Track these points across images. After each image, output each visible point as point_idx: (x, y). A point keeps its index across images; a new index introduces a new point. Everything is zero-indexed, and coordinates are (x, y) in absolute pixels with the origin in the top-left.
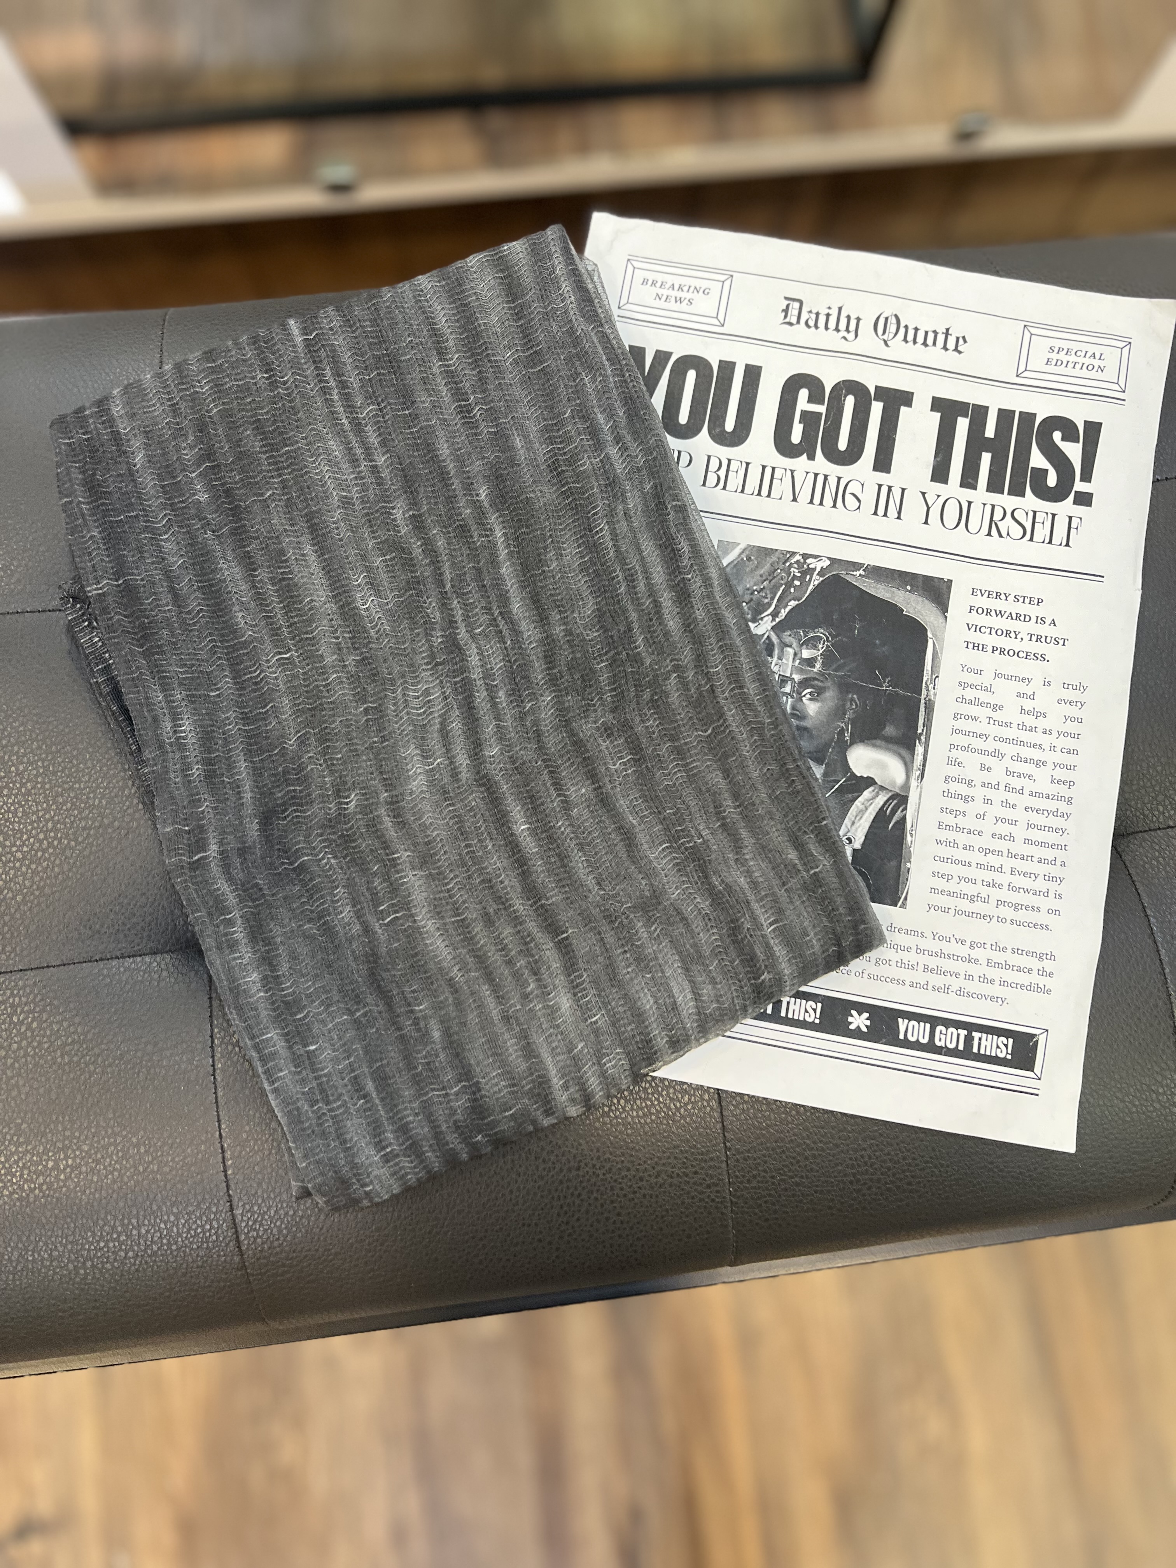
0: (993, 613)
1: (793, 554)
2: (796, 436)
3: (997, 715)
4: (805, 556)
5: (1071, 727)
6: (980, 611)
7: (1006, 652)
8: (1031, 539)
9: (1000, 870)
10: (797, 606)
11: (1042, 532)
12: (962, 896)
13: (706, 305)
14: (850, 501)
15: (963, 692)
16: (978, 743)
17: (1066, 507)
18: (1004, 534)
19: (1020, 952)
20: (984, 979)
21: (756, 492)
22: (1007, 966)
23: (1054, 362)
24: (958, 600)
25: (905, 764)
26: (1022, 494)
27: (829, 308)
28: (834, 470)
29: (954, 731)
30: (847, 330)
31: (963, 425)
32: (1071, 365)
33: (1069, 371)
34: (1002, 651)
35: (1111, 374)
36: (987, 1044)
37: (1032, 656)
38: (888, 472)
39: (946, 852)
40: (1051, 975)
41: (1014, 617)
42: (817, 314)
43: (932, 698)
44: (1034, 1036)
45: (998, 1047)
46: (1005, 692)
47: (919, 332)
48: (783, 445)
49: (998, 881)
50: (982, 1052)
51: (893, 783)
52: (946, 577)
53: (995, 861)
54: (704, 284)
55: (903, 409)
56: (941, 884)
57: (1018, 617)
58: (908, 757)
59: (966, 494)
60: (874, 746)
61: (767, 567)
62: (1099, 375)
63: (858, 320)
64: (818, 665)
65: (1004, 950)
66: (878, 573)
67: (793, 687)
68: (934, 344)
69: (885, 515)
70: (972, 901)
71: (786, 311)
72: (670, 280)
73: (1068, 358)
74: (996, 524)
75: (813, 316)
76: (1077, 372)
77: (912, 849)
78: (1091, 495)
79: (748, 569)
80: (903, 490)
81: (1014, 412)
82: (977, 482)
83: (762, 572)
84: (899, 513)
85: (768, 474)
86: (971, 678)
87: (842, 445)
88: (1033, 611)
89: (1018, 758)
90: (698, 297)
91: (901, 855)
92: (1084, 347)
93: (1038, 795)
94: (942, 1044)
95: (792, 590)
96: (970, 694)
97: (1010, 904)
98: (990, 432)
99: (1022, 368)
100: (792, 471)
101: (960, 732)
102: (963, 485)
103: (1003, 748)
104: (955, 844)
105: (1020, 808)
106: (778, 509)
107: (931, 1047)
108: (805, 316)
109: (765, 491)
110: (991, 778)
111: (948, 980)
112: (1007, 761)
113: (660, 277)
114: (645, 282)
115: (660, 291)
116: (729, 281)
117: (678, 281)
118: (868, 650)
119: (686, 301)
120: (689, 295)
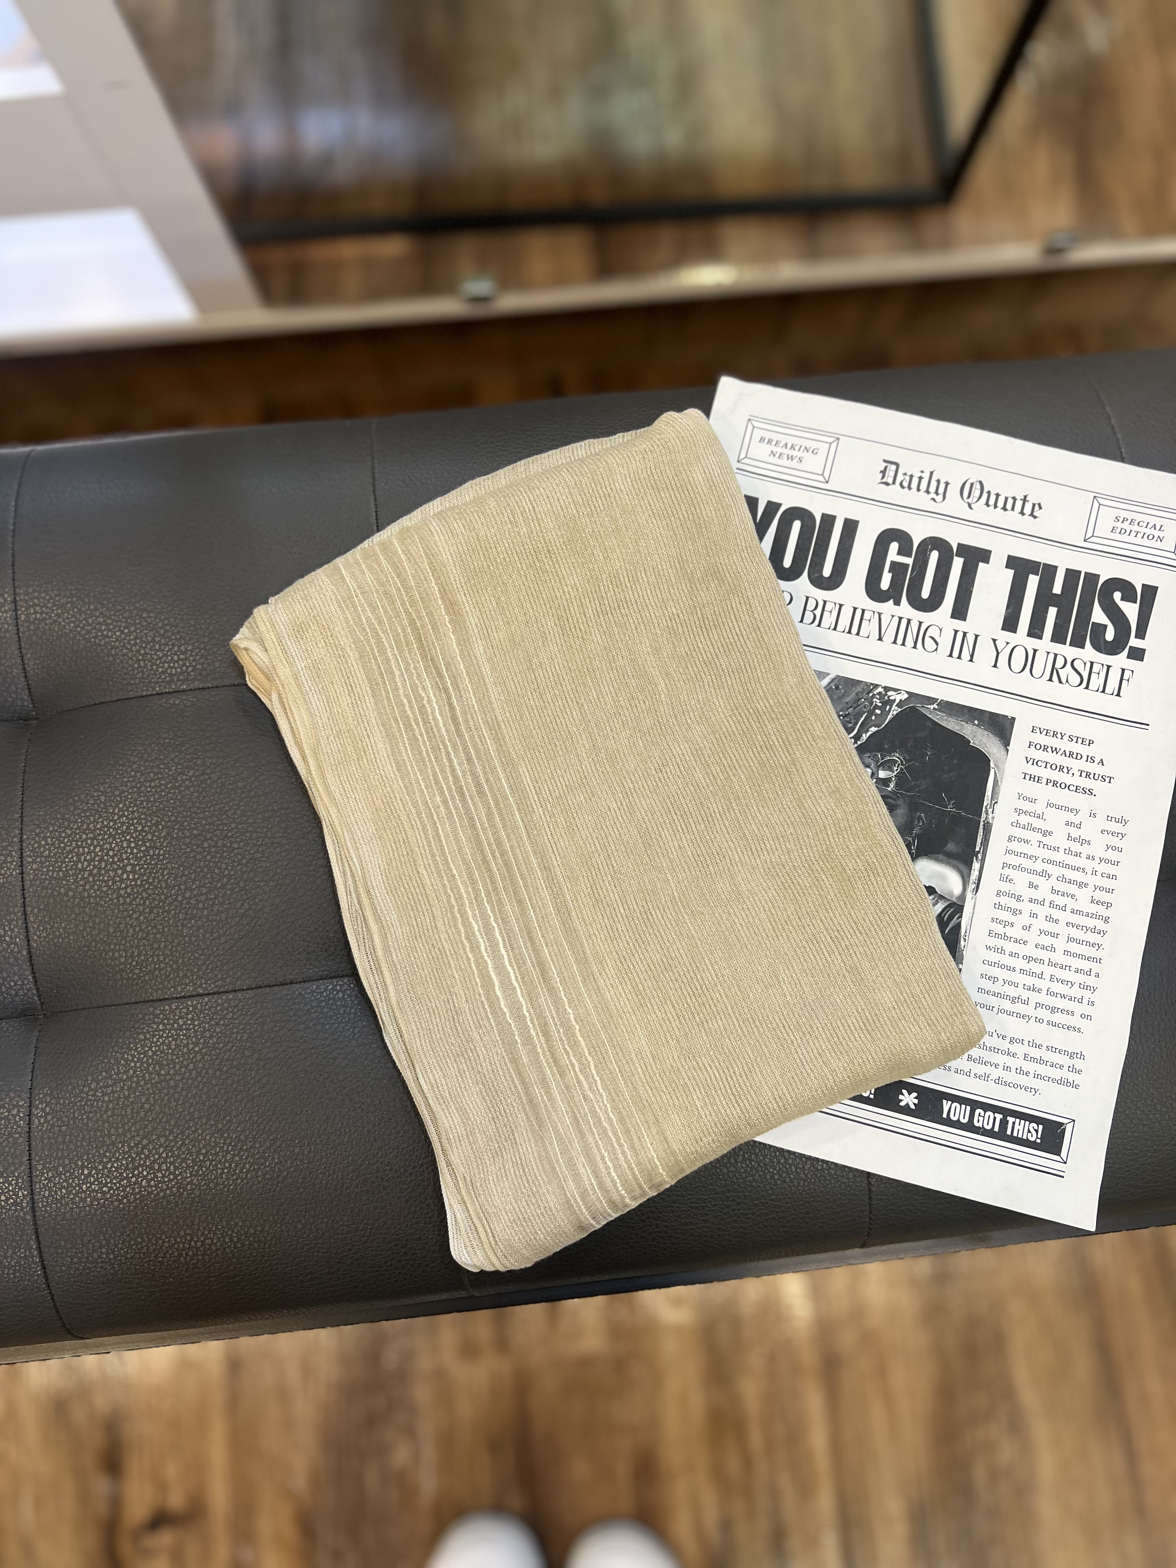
0: (1049, 750)
1: (876, 686)
2: (886, 582)
3: (1047, 840)
4: (887, 689)
5: (1112, 855)
6: (1038, 747)
7: (1058, 785)
8: (1087, 688)
9: (1041, 976)
10: (877, 731)
11: (1097, 682)
12: (1005, 997)
13: (813, 463)
14: (929, 643)
15: (1018, 818)
16: (1027, 863)
17: (1121, 660)
18: (1064, 680)
19: (1054, 1050)
20: (1020, 1071)
21: (846, 631)
22: (1041, 1061)
23: (1118, 531)
24: (1019, 735)
25: (963, 878)
26: (1083, 646)
27: (922, 472)
28: (916, 616)
29: (1008, 852)
30: (937, 493)
31: (1033, 581)
32: (1133, 534)
33: (1131, 539)
34: (1055, 784)
35: (1168, 544)
36: (1020, 1128)
37: (1081, 790)
38: (964, 619)
39: (994, 957)
40: (1079, 1072)
41: (1068, 754)
42: (911, 477)
43: (990, 821)
44: (1062, 1124)
45: (1029, 1131)
46: (1055, 820)
47: (1000, 498)
48: (873, 590)
49: (1037, 986)
50: (1015, 1134)
51: (952, 894)
52: (1010, 715)
53: (1035, 967)
54: (813, 445)
55: (981, 565)
56: (987, 985)
57: (1071, 755)
58: (965, 871)
59: (1032, 643)
60: (937, 860)
61: (853, 695)
62: (1158, 545)
63: (947, 484)
64: (892, 785)
65: (1040, 1047)
66: (950, 708)
68: (1013, 509)
69: (959, 657)
70: (1013, 1002)
71: (884, 472)
72: (784, 439)
73: (1131, 527)
74: (1057, 671)
75: (908, 478)
76: (1138, 540)
77: (964, 952)
78: (1143, 651)
79: (835, 697)
80: (977, 636)
81: (1080, 572)
82: (1043, 633)
83: (848, 701)
84: (972, 656)
85: (859, 616)
86: (1026, 806)
87: (925, 593)
88: (1085, 750)
89: (1063, 879)
90: (807, 456)
92: (1147, 519)
93: (1078, 912)
94: (980, 1125)
95: (873, 718)
96: (1024, 819)
97: (1047, 1007)
98: (1057, 589)
99: (1089, 534)
100: (880, 614)
101: (1013, 852)
102: (1030, 634)
103: (1051, 869)
104: (1002, 951)
105: (1062, 923)
106: (866, 646)
107: (969, 1127)
108: (900, 478)
109: (855, 630)
110: (1038, 895)
111: (988, 1070)
112: (1053, 881)
113: (775, 437)
114: (762, 440)
115: (775, 449)
116: (835, 443)
117: (791, 441)
118: (937, 775)
119: (797, 459)
120: (800, 454)
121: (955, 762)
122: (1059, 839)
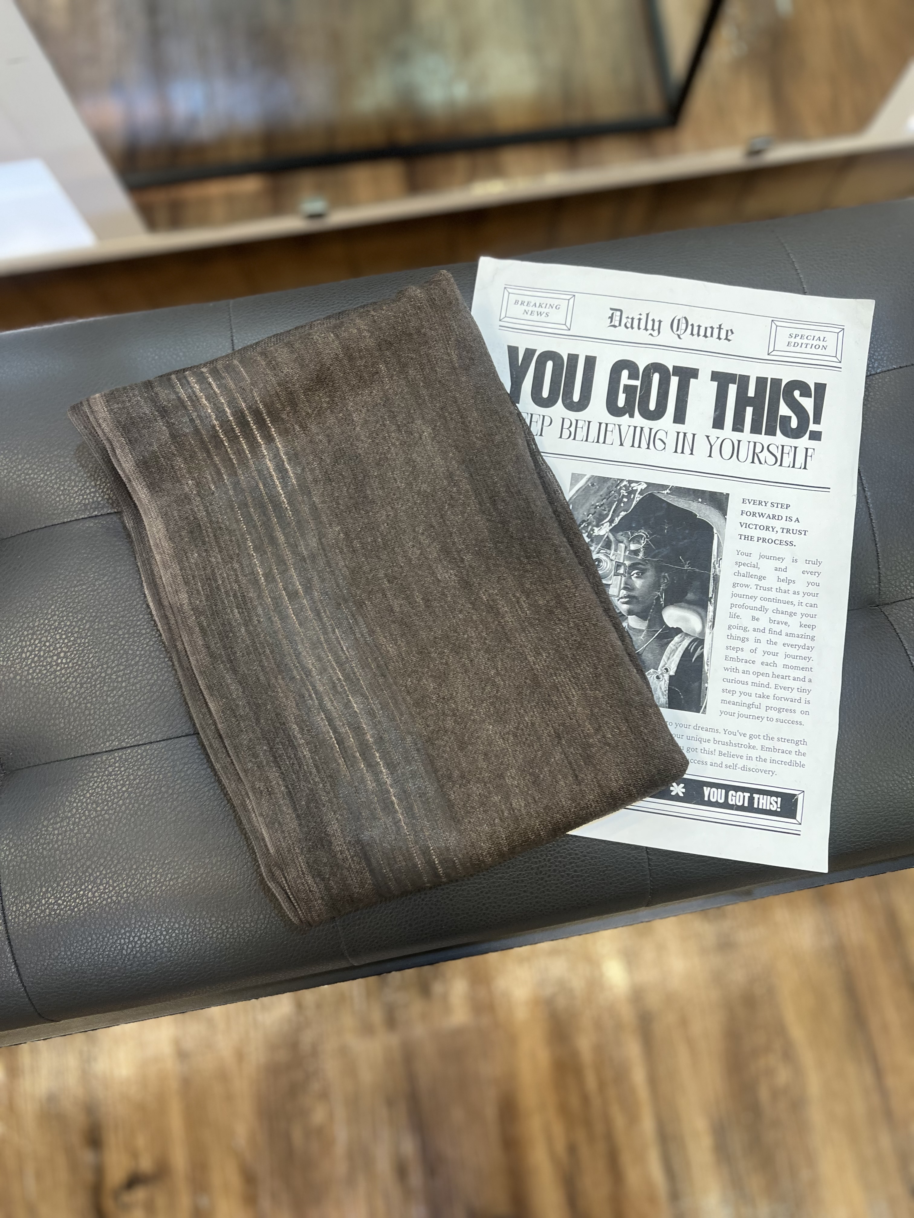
0: (757, 515)
1: (622, 480)
2: (621, 403)
3: (762, 583)
4: (630, 482)
5: (812, 589)
6: (748, 514)
7: (767, 541)
8: (781, 465)
9: (768, 686)
10: (625, 515)
11: (788, 460)
12: (743, 704)
13: (557, 316)
14: (659, 444)
15: (739, 569)
16: (750, 603)
17: (804, 442)
18: (763, 461)
19: (783, 740)
20: (759, 759)
21: (596, 440)
22: (775, 750)
23: (792, 344)
24: (733, 507)
25: (702, 618)
26: (774, 434)
27: (640, 314)
28: (647, 424)
29: (733, 595)
30: (653, 329)
31: (733, 389)
32: (804, 346)
33: (803, 350)
34: (764, 540)
35: (831, 351)
36: (764, 802)
37: (784, 543)
38: (684, 423)
39: (732, 676)
40: (804, 755)
41: (771, 517)
42: (633, 319)
43: (718, 573)
44: (795, 795)
45: (771, 804)
46: (767, 568)
47: (701, 328)
48: (613, 409)
49: (766, 694)
50: (761, 807)
51: (694, 631)
52: (725, 492)
53: (763, 680)
54: (556, 302)
55: (692, 380)
56: (728, 697)
57: (774, 516)
58: (703, 614)
59: (737, 435)
60: (681, 607)
61: (605, 489)
62: (823, 352)
63: (660, 322)
64: (641, 555)
65: (772, 739)
66: (679, 491)
67: (625, 569)
68: (712, 335)
69: (682, 452)
70: (749, 707)
71: (611, 318)
72: (533, 300)
73: (802, 341)
74: (757, 455)
75: (630, 320)
76: (808, 350)
78: (820, 433)
79: (592, 492)
80: (694, 435)
81: (767, 379)
82: (743, 427)
83: (601, 493)
84: (692, 450)
85: (603, 429)
86: (744, 559)
87: (652, 406)
88: (784, 513)
89: (777, 611)
90: (552, 311)
91: (701, 679)
92: (813, 333)
93: (791, 635)
94: (733, 803)
95: (622, 505)
96: (743, 570)
97: (775, 709)
98: (751, 392)
99: (771, 349)
100: (619, 426)
101: (738, 595)
102: (734, 429)
103: (767, 605)
104: (736, 670)
105: (780, 644)
106: (611, 451)
107: (726, 805)
108: (624, 321)
109: (601, 439)
110: (760, 625)
111: (736, 760)
112: (770, 614)
113: (526, 299)
114: (516, 302)
115: (527, 308)
116: (573, 299)
117: (538, 301)
118: (674, 543)
119: (544, 314)
120: (546, 310)
121: (687, 532)
122: (771, 581)
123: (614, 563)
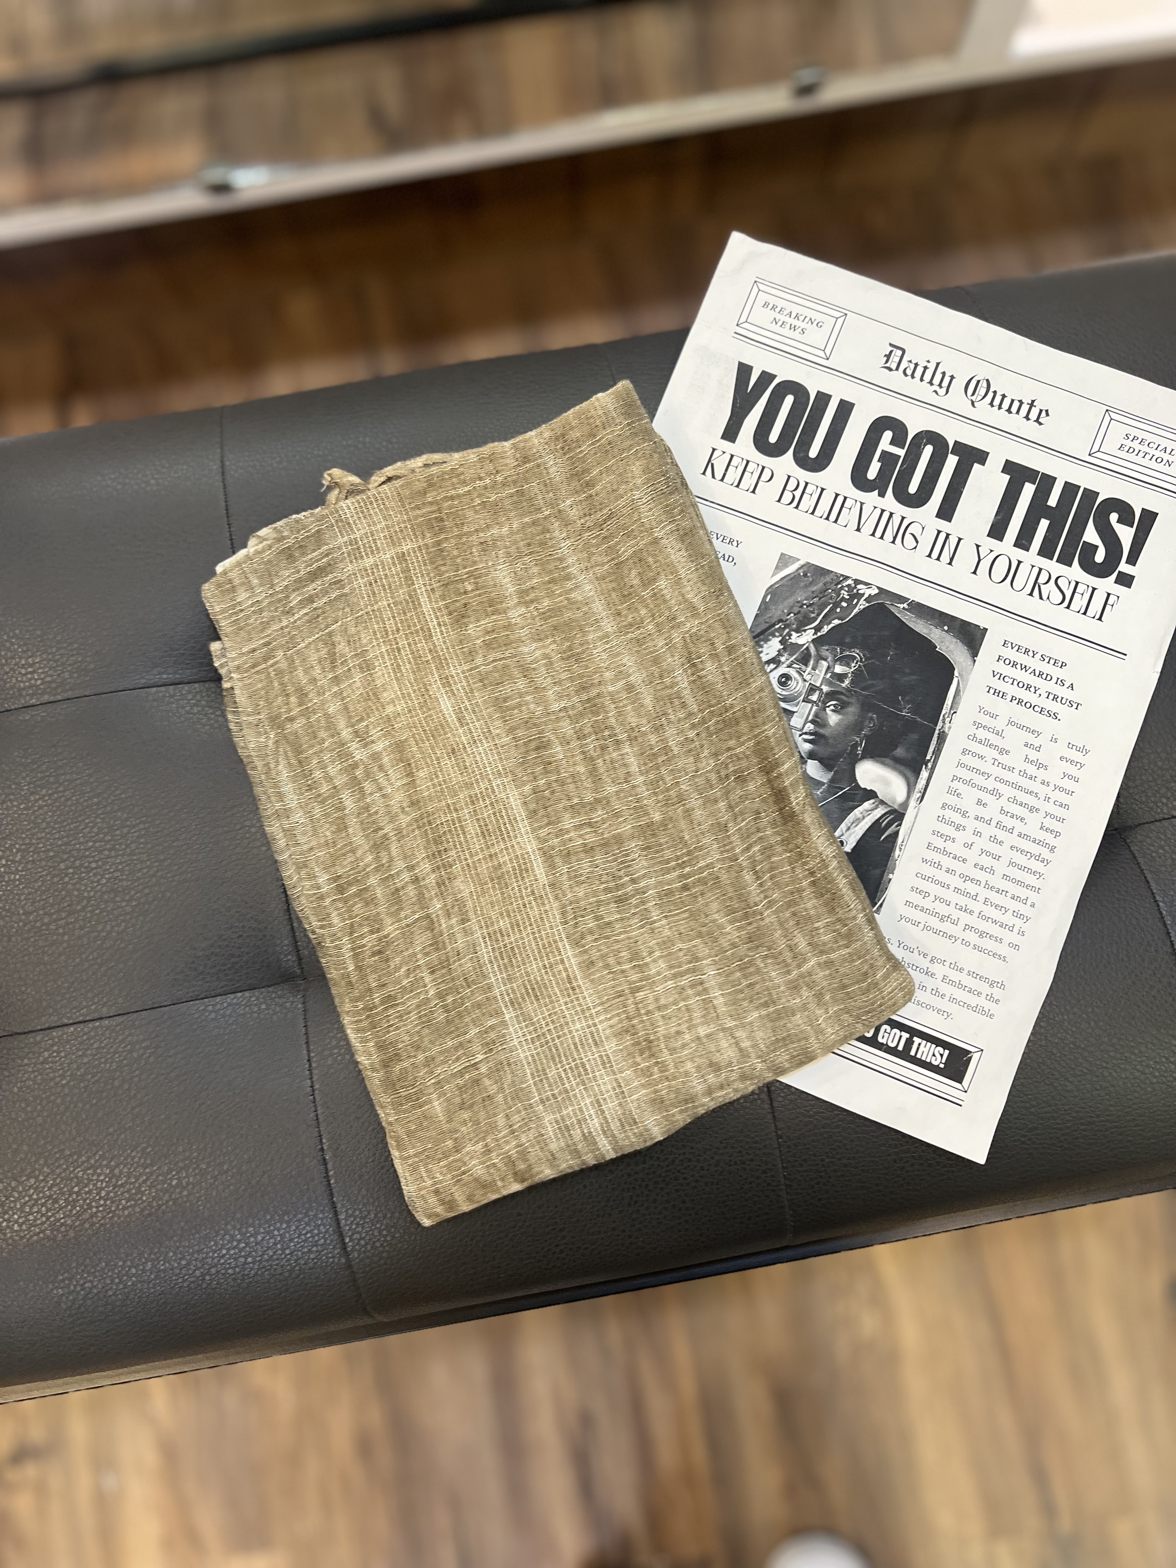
0: (1018, 666)
2: (873, 472)
3: (1002, 758)
5: (1067, 784)
6: (1007, 662)
7: (1023, 704)
9: (975, 898)
10: (840, 624)
11: (1079, 602)
12: (934, 914)
13: (816, 336)
14: (909, 541)
15: (976, 731)
16: (979, 780)
17: (1108, 584)
18: (1045, 596)
19: (975, 975)
20: (936, 992)
21: (825, 516)
22: (960, 986)
23: (1126, 449)
24: (989, 648)
26: (1070, 564)
27: (928, 361)
28: (900, 510)
29: (960, 764)
30: (940, 385)
31: (1029, 489)
32: (1141, 454)
33: (1139, 459)
34: (1020, 702)
36: (924, 1050)
37: (1046, 713)
38: (950, 520)
39: (929, 871)
40: (997, 1001)
41: (1037, 674)
42: (916, 365)
43: (946, 731)
44: (969, 1052)
45: (934, 1055)
46: (1014, 739)
47: (1006, 399)
48: (859, 478)
49: (971, 907)
50: (918, 1056)
53: (971, 888)
54: (818, 317)
55: (976, 465)
56: (917, 899)
57: (1041, 675)
58: (912, 779)
59: (1019, 554)
60: (883, 763)
61: (821, 584)
62: (1166, 469)
63: (952, 377)
64: (847, 682)
65: (961, 970)
66: (920, 610)
67: (820, 697)
68: (1018, 412)
69: (938, 559)
70: (942, 920)
71: (888, 356)
72: (789, 307)
73: (1140, 447)
74: (1039, 587)
75: (912, 366)
76: (1146, 462)
77: (897, 862)
78: (1132, 577)
80: (960, 539)
81: (1079, 487)
82: (1030, 545)
84: (952, 559)
85: (840, 502)
86: (985, 720)
87: (913, 488)
88: (1055, 672)
89: (1014, 800)
90: (811, 328)
91: (886, 865)
92: (1158, 440)
93: (1026, 837)
94: (884, 1041)
96: (982, 734)
97: (976, 931)
98: (1053, 501)
99: (1095, 449)
100: (862, 504)
101: (965, 766)
102: (1017, 545)
103: (1002, 788)
104: (939, 866)
105: (1006, 846)
106: (842, 535)
107: (874, 1042)
108: (904, 364)
109: (833, 517)
110: (985, 813)
112: (1003, 801)
113: (780, 304)
114: (766, 305)
115: (778, 316)
116: (842, 318)
117: (796, 310)
118: (897, 676)
119: (800, 330)
120: (803, 325)
122: (1015, 760)
123: (807, 684)
